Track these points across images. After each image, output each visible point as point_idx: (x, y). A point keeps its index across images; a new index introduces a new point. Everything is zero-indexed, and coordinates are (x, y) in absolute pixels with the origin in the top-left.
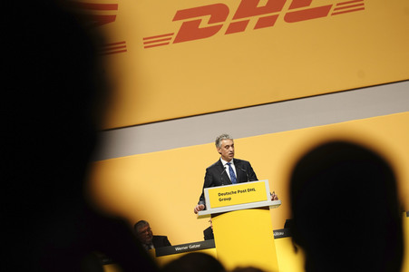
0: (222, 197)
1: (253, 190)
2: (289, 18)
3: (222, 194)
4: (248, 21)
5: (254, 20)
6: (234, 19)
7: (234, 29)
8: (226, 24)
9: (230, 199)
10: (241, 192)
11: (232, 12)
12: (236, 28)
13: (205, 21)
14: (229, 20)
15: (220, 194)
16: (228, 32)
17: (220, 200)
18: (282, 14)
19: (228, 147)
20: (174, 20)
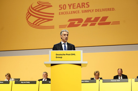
0: (58, 56)
1: (74, 54)
2: (99, 24)
3: (58, 55)
4: (88, 24)
5: (89, 23)
6: (84, 22)
7: (84, 25)
8: (82, 24)
9: (61, 58)
10: (68, 55)
11: (84, 21)
12: (85, 25)
13: (76, 23)
14: (83, 23)
15: (57, 55)
16: (82, 26)
17: (57, 57)
18: (97, 23)
19: (65, 35)
20: (68, 21)
